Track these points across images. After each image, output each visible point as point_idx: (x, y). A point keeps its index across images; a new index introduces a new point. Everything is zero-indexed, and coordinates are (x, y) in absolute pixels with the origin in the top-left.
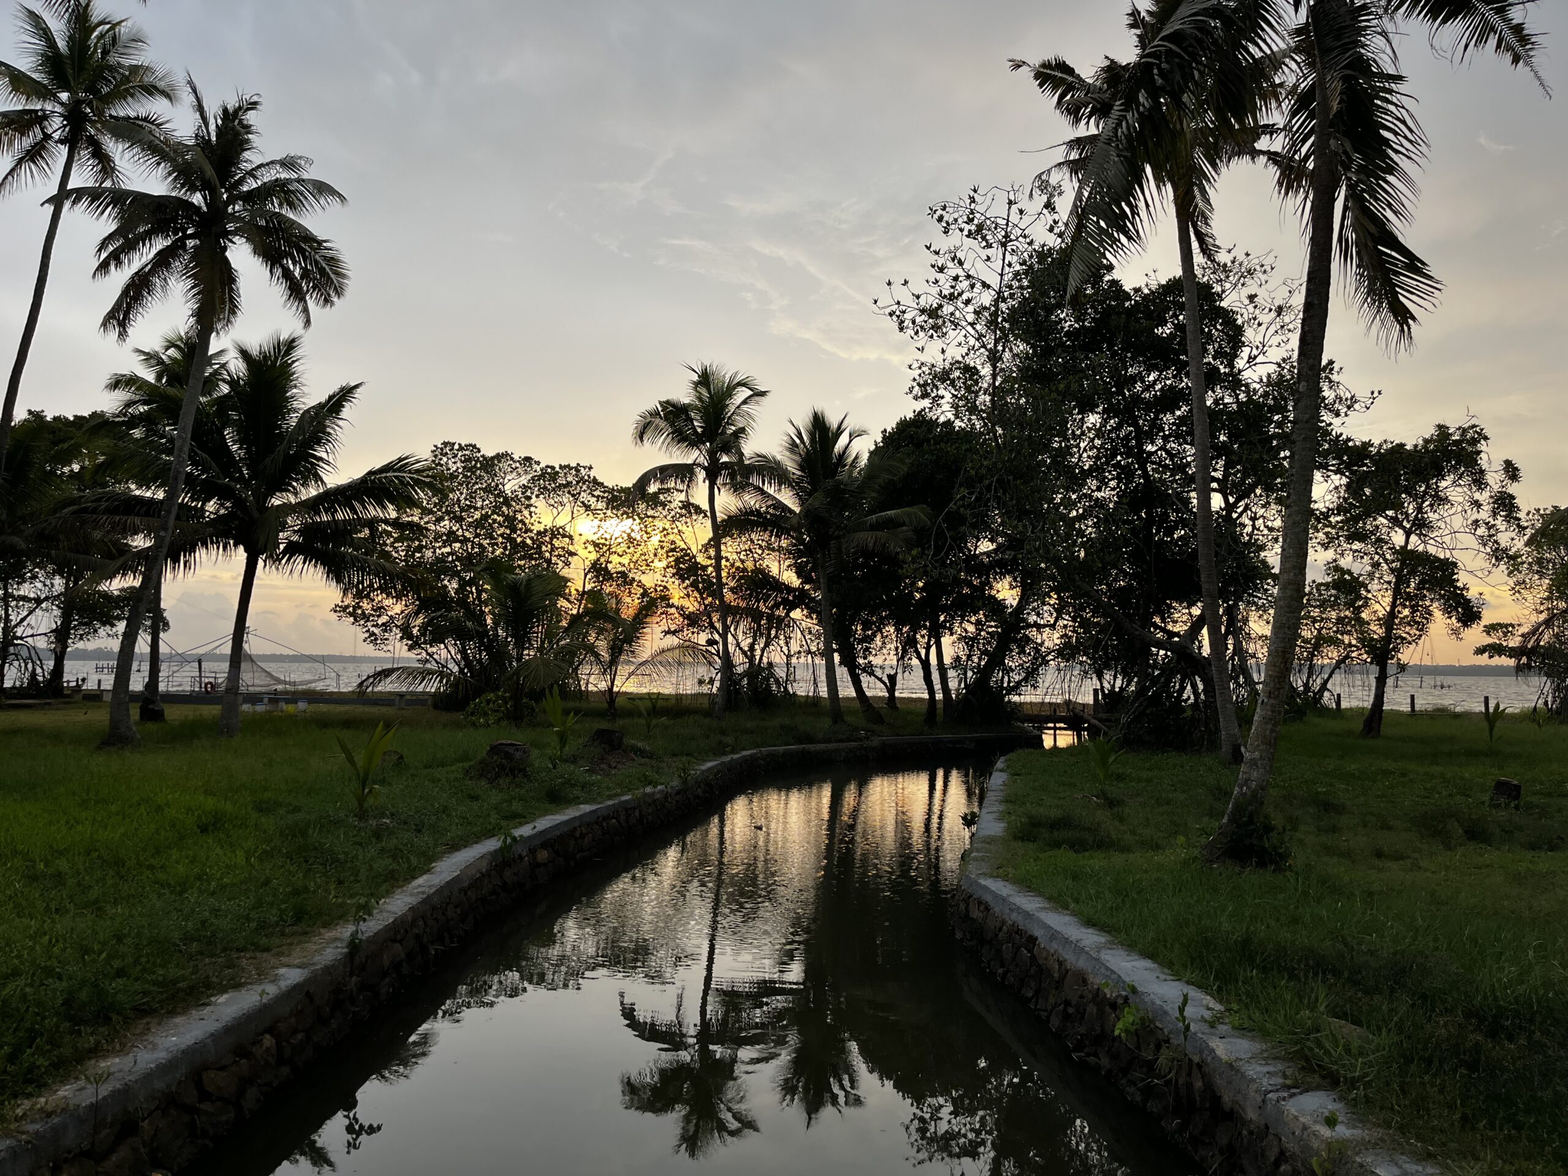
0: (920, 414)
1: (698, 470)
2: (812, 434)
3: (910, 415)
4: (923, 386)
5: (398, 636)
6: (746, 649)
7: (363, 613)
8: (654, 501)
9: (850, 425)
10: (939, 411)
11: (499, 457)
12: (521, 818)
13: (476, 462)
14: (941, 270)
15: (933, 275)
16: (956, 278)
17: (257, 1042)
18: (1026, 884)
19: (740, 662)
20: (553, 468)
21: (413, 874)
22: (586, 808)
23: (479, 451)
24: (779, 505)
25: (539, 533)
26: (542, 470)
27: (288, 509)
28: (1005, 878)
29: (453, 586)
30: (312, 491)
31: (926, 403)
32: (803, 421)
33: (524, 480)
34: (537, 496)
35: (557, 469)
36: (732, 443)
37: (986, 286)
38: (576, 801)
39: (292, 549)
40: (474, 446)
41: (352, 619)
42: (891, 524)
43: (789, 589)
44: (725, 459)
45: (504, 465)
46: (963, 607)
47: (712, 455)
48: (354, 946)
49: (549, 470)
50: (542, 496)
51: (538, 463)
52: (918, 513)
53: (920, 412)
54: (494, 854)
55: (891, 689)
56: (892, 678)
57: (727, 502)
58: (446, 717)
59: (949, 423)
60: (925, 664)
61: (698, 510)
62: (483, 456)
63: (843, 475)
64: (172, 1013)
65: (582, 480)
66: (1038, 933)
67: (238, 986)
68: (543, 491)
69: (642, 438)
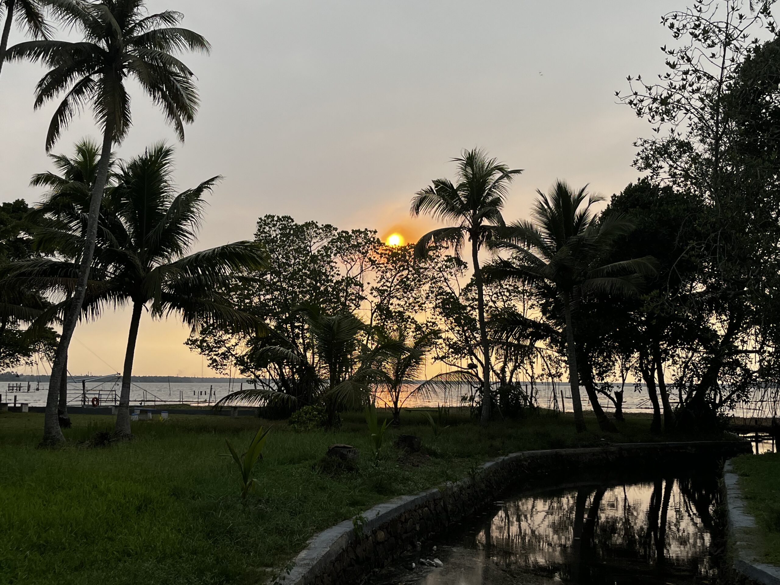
1: (464, 232)
2: (556, 200)
3: (635, 182)
4: (646, 159)
5: (233, 363)
6: (499, 372)
7: (208, 346)
10: (659, 179)
11: (307, 225)
13: (290, 230)
14: (673, 66)
16: (686, 73)
20: (347, 233)
21: (296, 549)
23: (293, 221)
24: (531, 258)
25: (337, 282)
26: (338, 234)
27: (164, 269)
29: (273, 324)
31: (648, 172)
32: (549, 191)
33: (325, 243)
34: (335, 255)
35: (350, 233)
36: (491, 211)
37: (711, 78)
40: (289, 218)
41: (199, 349)
42: (624, 272)
43: (534, 324)
44: (485, 222)
45: (312, 232)
47: (475, 219)
49: (344, 234)
50: (338, 255)
51: (336, 229)
52: (645, 262)
53: (643, 180)
55: (620, 405)
56: (619, 395)
59: (668, 189)
60: (650, 382)
62: (296, 225)
63: (583, 232)
65: (369, 242)
68: (340, 250)
69: (417, 208)
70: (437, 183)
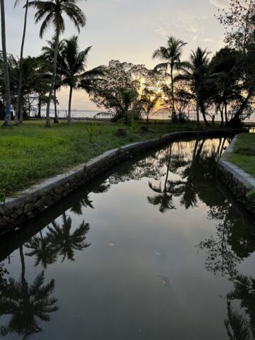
0: (226, 47)
1: (168, 64)
2: (197, 54)
3: (224, 47)
4: (228, 39)
5: (103, 106)
6: (179, 109)
7: (96, 100)
8: (159, 73)
9: (207, 51)
10: (231, 46)
11: (124, 63)
12: (123, 144)
13: (119, 65)
14: (233, 5)
15: (231, 7)
16: (237, 7)
17: (65, 184)
18: (233, 163)
19: (178, 112)
20: (136, 66)
21: (99, 155)
22: (137, 143)
23: (119, 62)
24: (188, 73)
25: (133, 81)
26: (133, 66)
27: (78, 76)
28: (229, 161)
29: (114, 94)
30: (82, 73)
31: (228, 44)
32: (195, 50)
33: (129, 69)
36: (177, 57)
37: (245, 9)
38: (135, 141)
39: (79, 86)
41: (94, 102)
42: (215, 77)
43: (189, 94)
44: (175, 61)
45: (125, 65)
46: (232, 98)
47: (172, 61)
48: (85, 168)
50: (133, 73)
51: (132, 64)
52: (223, 73)
54: (117, 152)
55: (213, 119)
56: (214, 116)
57: (175, 72)
58: (112, 123)
59: (234, 49)
60: (222, 113)
61: (169, 75)
63: (204, 65)
64: (49, 177)
65: (142, 68)
66: (233, 173)
67: (62, 173)
68: (134, 71)
69: (154, 56)
70: (161, 48)
